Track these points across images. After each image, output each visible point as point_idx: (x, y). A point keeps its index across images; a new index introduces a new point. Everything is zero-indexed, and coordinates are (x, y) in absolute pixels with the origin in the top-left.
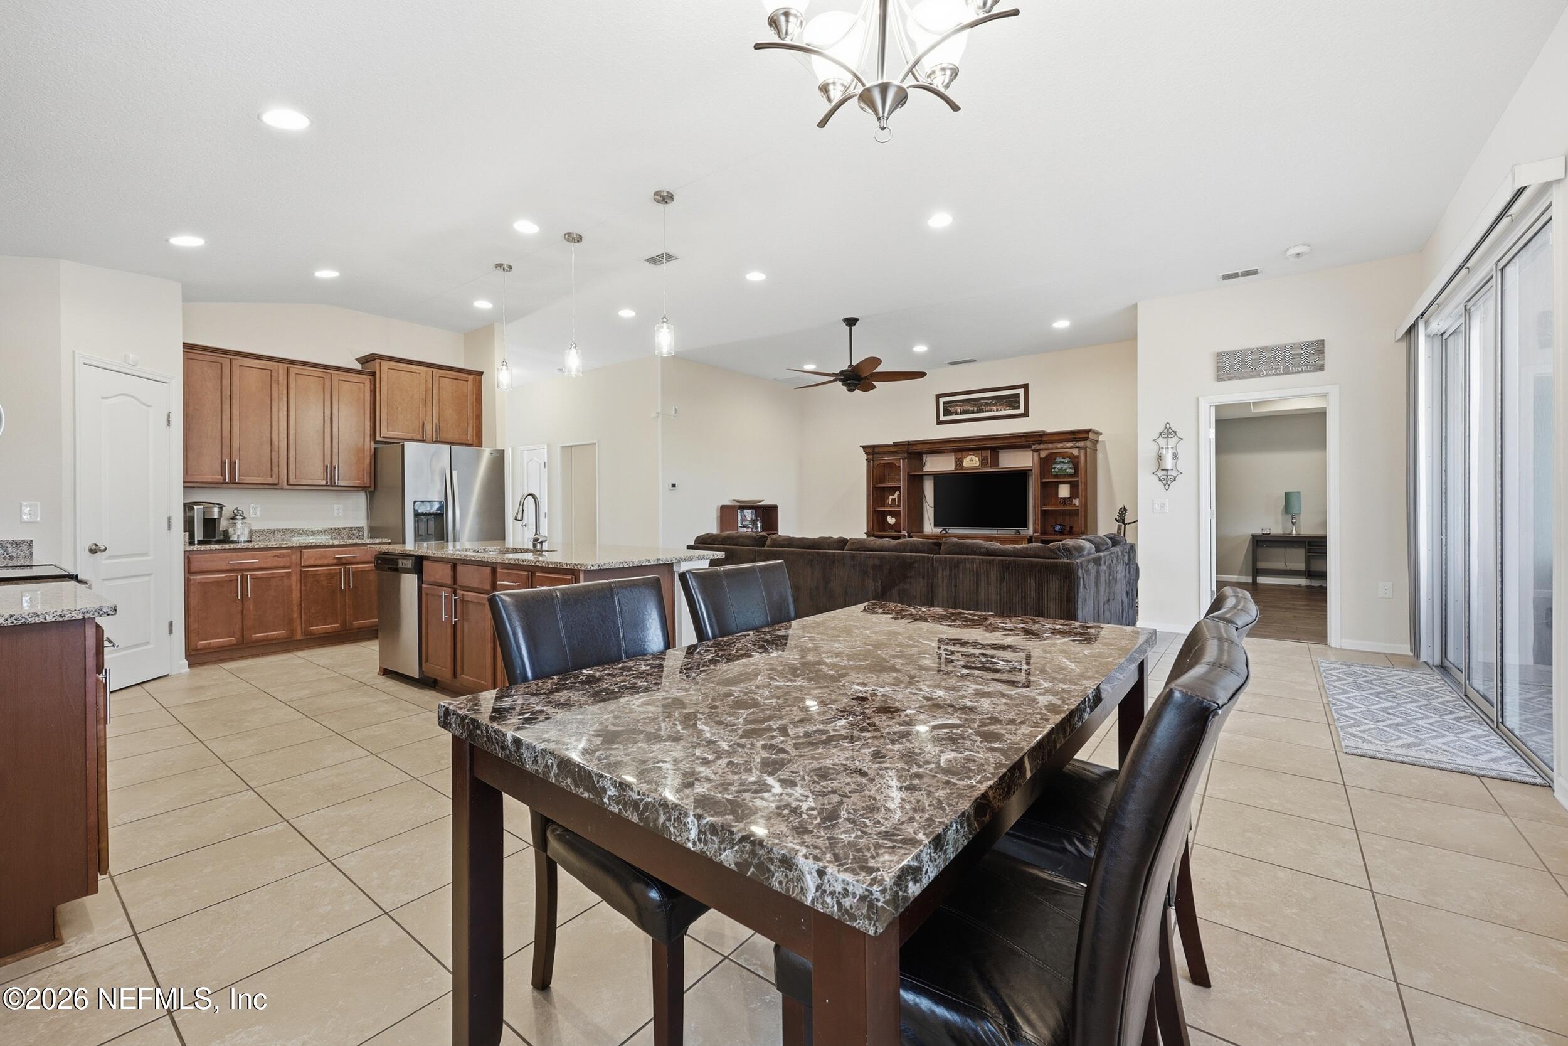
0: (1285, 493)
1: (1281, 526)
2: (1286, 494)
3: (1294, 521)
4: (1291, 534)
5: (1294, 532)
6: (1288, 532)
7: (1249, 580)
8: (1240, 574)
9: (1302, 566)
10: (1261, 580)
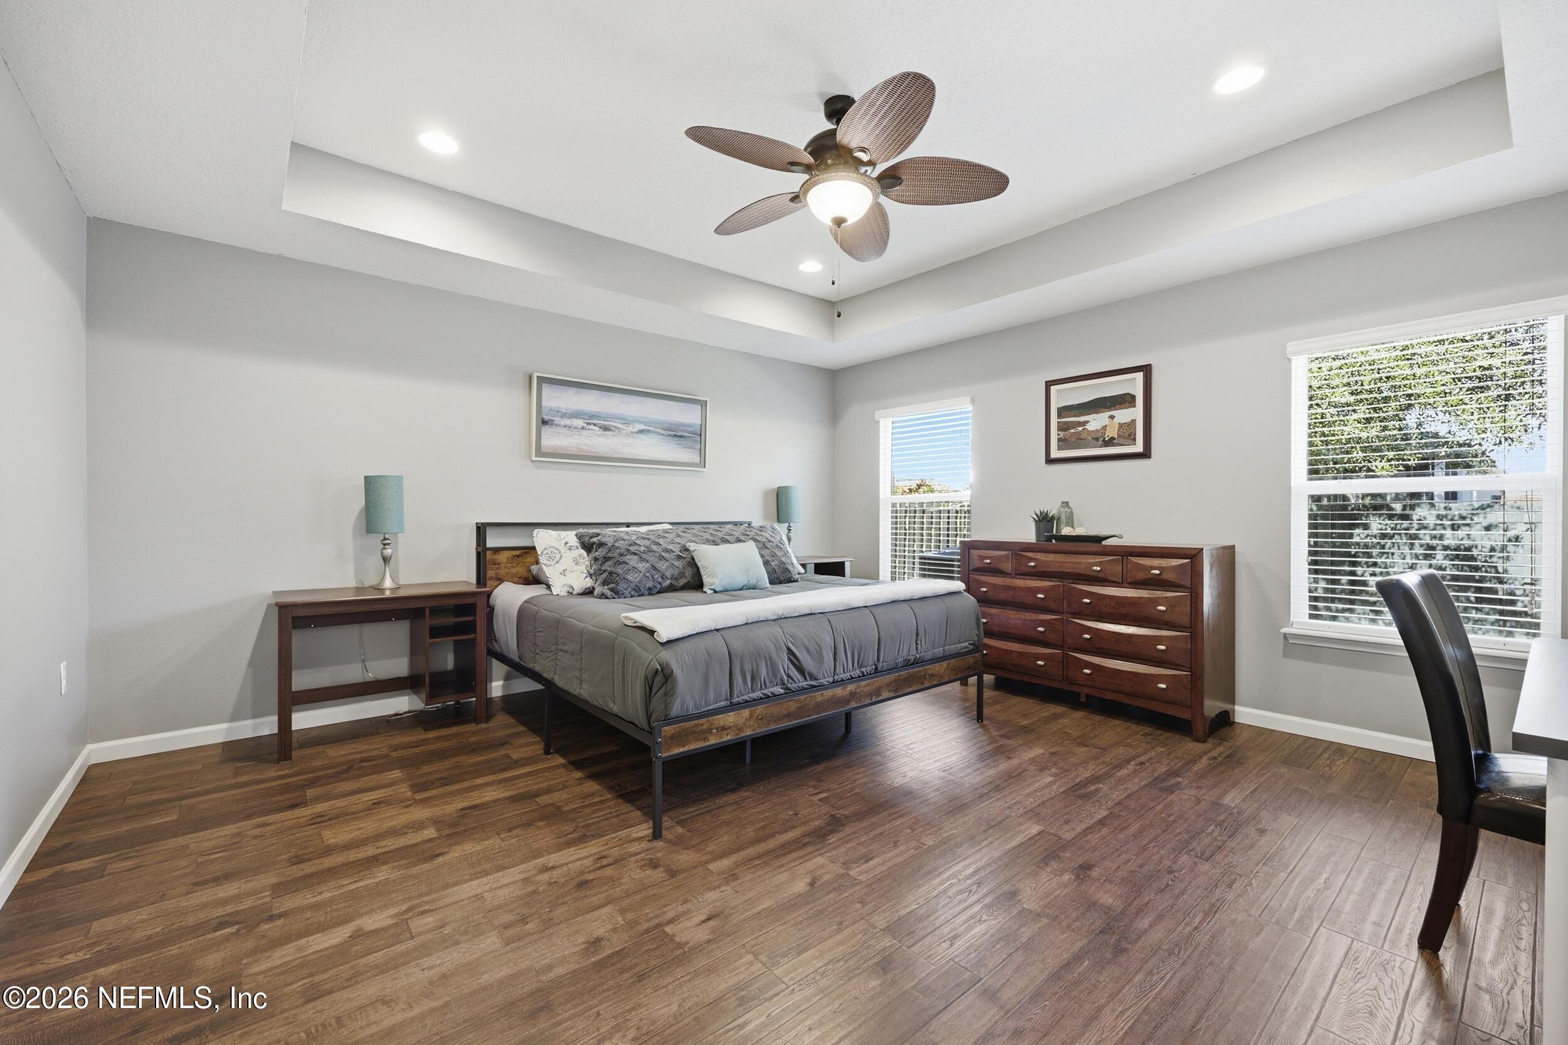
0: (365, 477)
1: (350, 568)
2: (368, 480)
3: (388, 552)
4: (379, 589)
5: (388, 583)
6: (370, 581)
7: (268, 726)
8: (234, 718)
9: (399, 667)
10: (304, 720)
